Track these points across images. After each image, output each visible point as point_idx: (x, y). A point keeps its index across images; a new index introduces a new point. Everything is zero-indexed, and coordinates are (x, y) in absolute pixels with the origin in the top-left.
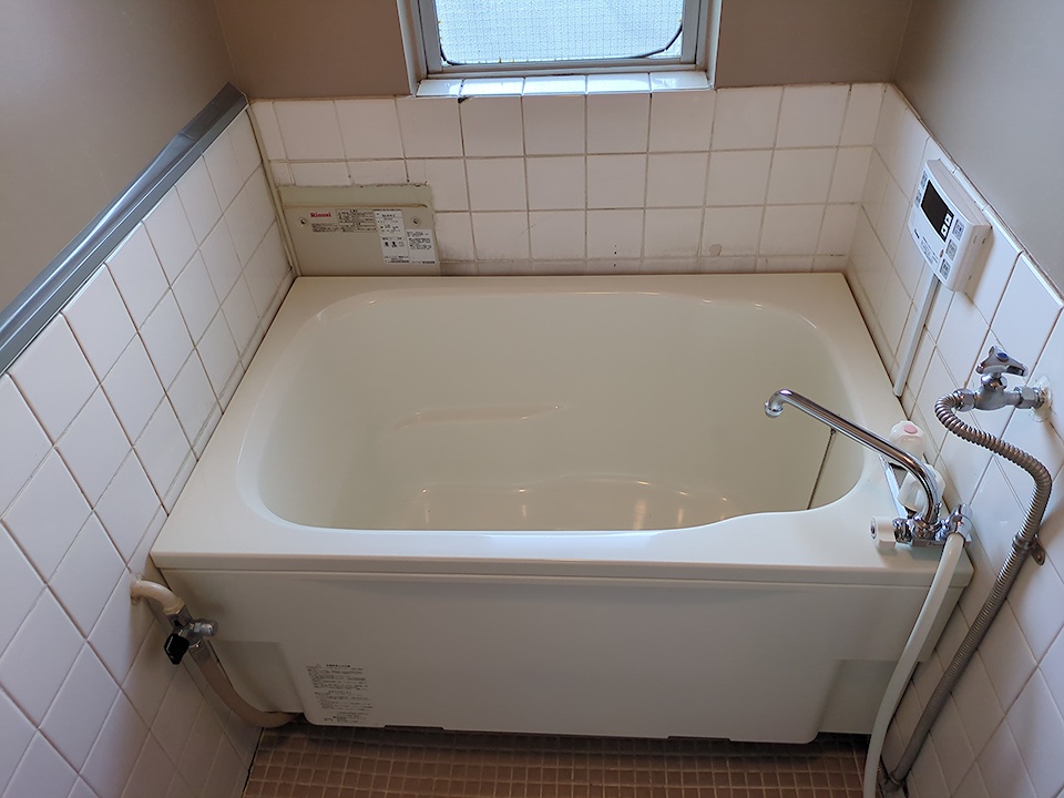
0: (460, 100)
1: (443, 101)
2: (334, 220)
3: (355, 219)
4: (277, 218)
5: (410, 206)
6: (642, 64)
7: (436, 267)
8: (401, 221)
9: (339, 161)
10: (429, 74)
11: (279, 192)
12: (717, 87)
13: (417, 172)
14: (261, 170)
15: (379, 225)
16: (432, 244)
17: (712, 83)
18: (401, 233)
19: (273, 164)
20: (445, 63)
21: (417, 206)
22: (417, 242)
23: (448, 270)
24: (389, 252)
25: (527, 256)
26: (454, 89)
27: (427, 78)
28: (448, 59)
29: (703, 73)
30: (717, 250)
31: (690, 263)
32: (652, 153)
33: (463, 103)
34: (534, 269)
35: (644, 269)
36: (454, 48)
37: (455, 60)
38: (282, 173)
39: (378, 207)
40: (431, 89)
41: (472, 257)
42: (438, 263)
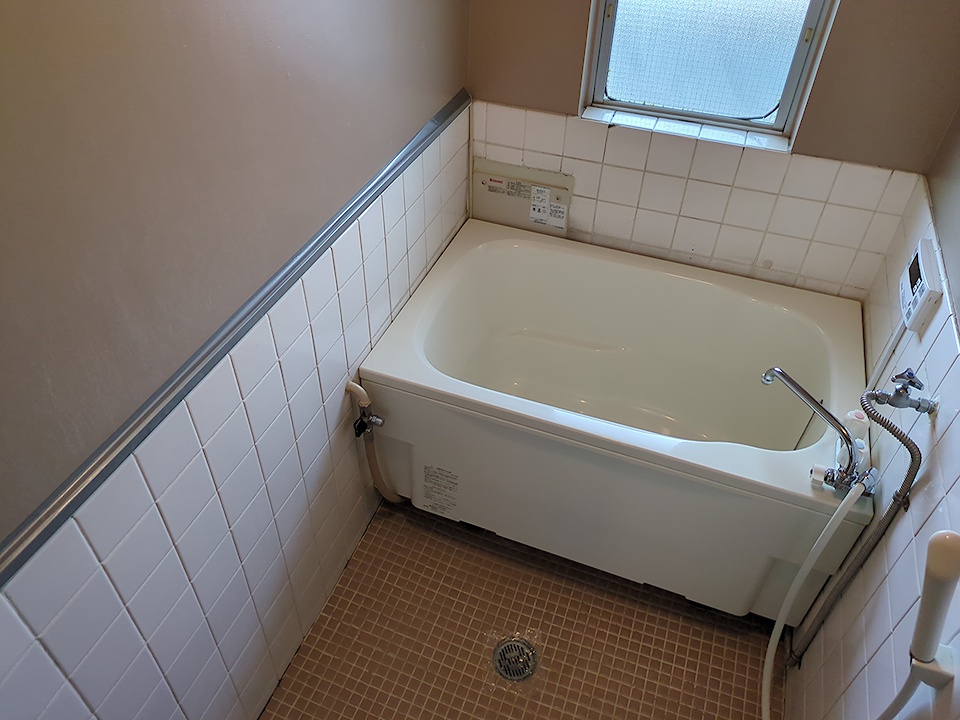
0: (610, 126)
1: (598, 124)
2: (504, 186)
3: (517, 188)
4: (468, 178)
5: (557, 187)
6: (745, 124)
7: (564, 232)
8: (548, 196)
9: (519, 149)
10: (593, 103)
11: (473, 161)
12: (793, 152)
13: (568, 166)
14: (467, 145)
15: (533, 195)
16: (565, 216)
17: (791, 149)
18: (547, 205)
19: (476, 143)
20: (605, 97)
21: (562, 188)
22: (555, 213)
23: (571, 236)
24: (535, 215)
25: (628, 238)
26: (607, 117)
27: (591, 106)
28: (609, 95)
29: (787, 140)
30: (768, 264)
31: (746, 270)
32: (736, 187)
33: (611, 129)
34: (631, 248)
35: (711, 265)
36: (615, 89)
37: (613, 97)
38: (479, 149)
39: (536, 184)
40: (593, 114)
41: (590, 230)
42: (565, 230)
